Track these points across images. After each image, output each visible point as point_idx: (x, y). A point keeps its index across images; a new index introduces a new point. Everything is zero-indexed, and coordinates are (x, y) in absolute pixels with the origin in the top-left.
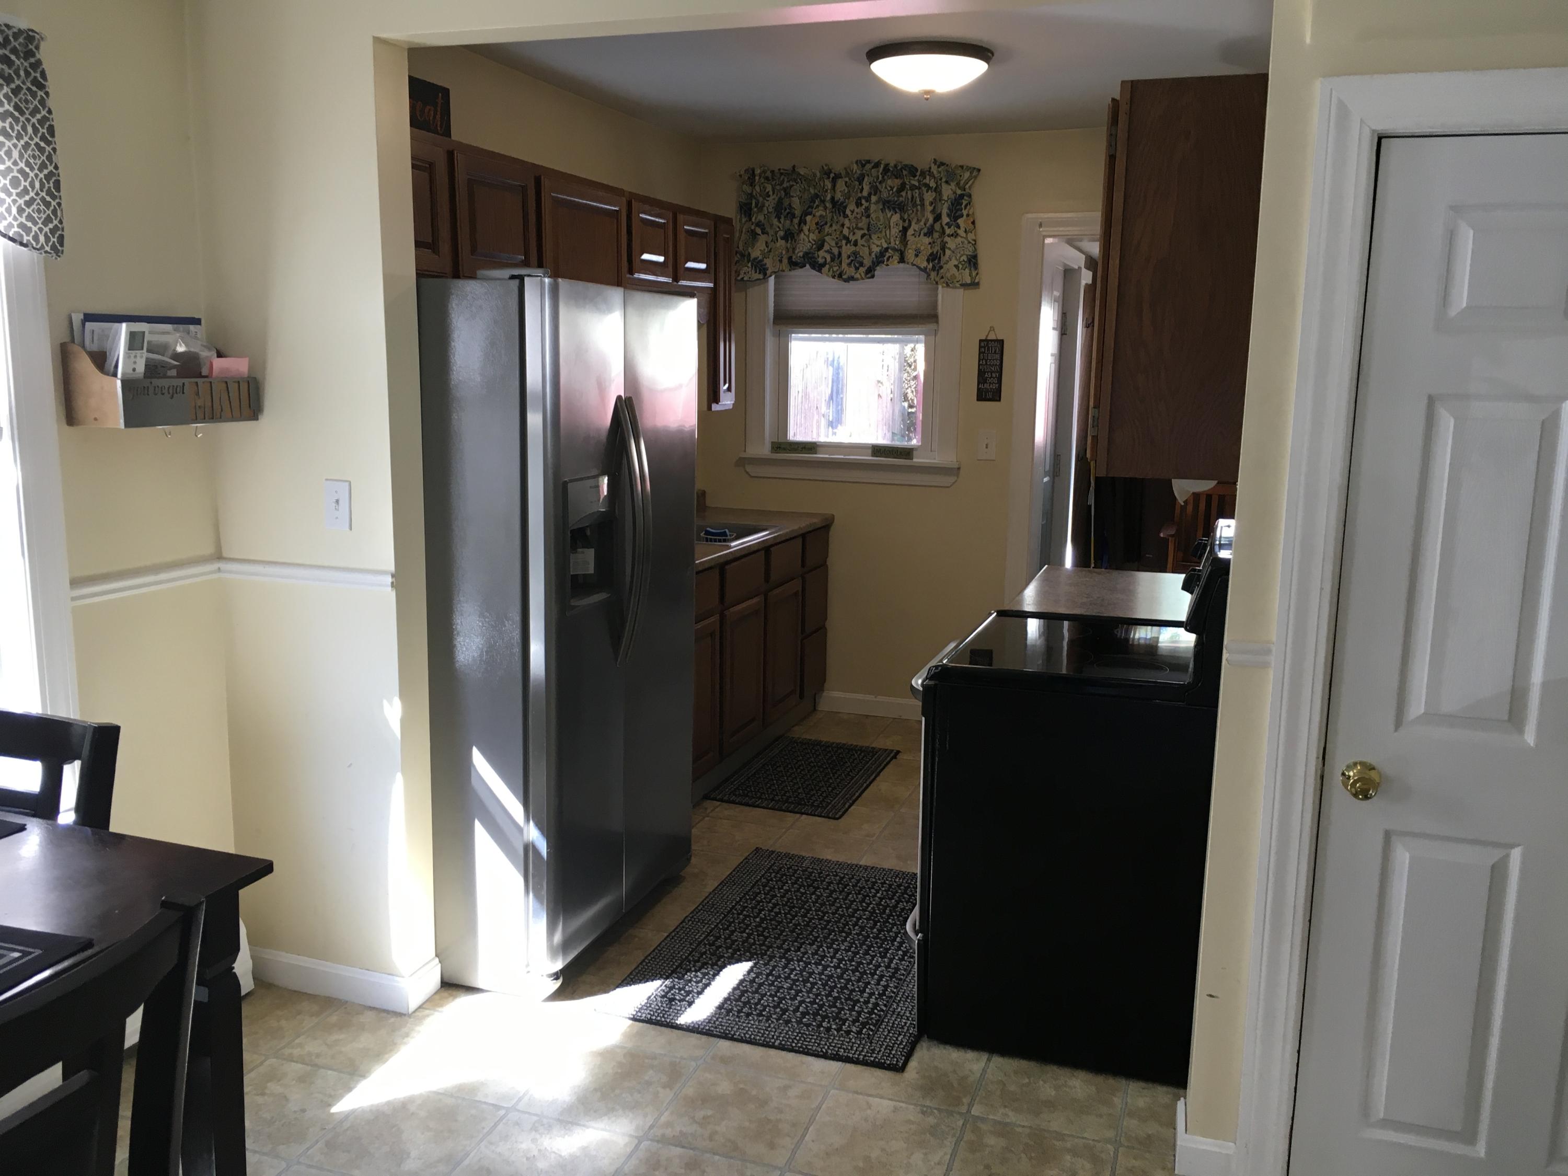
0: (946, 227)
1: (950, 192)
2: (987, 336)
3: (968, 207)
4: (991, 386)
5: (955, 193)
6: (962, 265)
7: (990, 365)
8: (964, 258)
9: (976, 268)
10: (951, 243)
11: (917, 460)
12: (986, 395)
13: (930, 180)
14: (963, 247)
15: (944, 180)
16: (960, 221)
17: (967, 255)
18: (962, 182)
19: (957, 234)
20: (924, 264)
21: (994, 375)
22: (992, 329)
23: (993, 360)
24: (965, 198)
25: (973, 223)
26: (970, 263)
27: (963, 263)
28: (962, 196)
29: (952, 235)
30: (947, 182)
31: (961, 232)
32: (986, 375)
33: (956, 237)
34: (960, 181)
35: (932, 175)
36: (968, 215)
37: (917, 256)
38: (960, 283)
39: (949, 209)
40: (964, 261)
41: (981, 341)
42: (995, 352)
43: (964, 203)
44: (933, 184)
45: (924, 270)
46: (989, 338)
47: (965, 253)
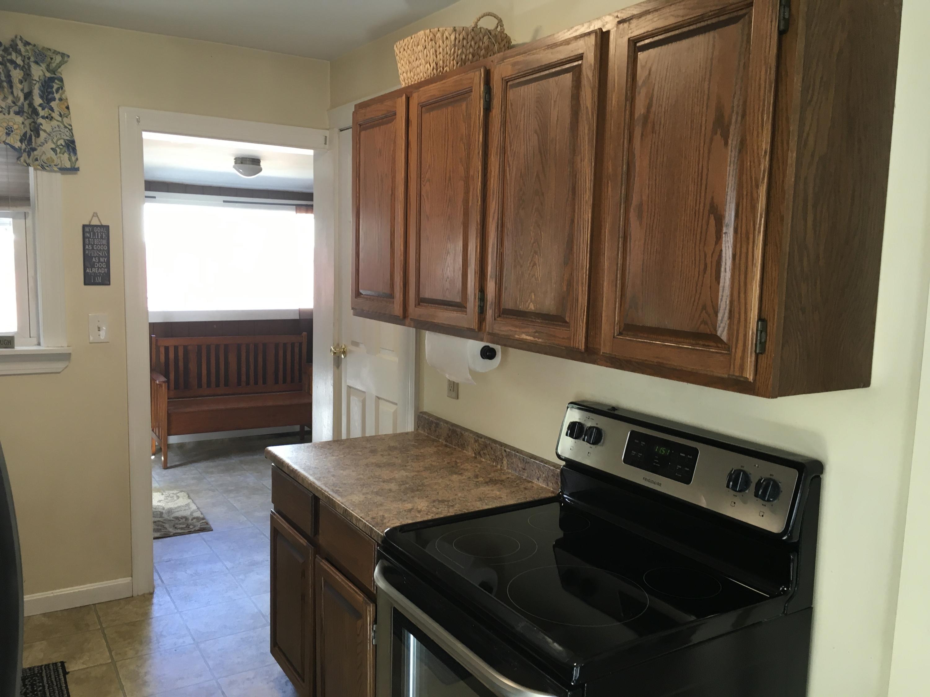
0: (40, 109)
1: (41, 73)
2: (90, 222)
3: (60, 91)
4: (100, 271)
5: (44, 75)
6: (60, 149)
7: (97, 249)
8: (61, 142)
9: (75, 153)
10: (46, 125)
11: (19, 348)
12: (94, 279)
13: (17, 57)
14: (60, 131)
15: (32, 59)
16: (53, 104)
17: (64, 140)
18: (54, 65)
19: (52, 117)
20: (18, 145)
21: (102, 260)
22: (95, 215)
23: (100, 245)
24: (56, 81)
25: (68, 108)
26: (68, 148)
27: (61, 147)
28: (52, 80)
29: (47, 117)
30: (36, 63)
31: (55, 115)
32: (94, 260)
33: (51, 120)
34: (50, 63)
35: (18, 52)
36: (61, 99)
37: (8, 134)
38: (59, 166)
39: (40, 89)
40: (61, 145)
41: (84, 226)
42: (102, 238)
43: (56, 86)
44: (19, 61)
45: (18, 150)
46: (93, 223)
47: (63, 137)
